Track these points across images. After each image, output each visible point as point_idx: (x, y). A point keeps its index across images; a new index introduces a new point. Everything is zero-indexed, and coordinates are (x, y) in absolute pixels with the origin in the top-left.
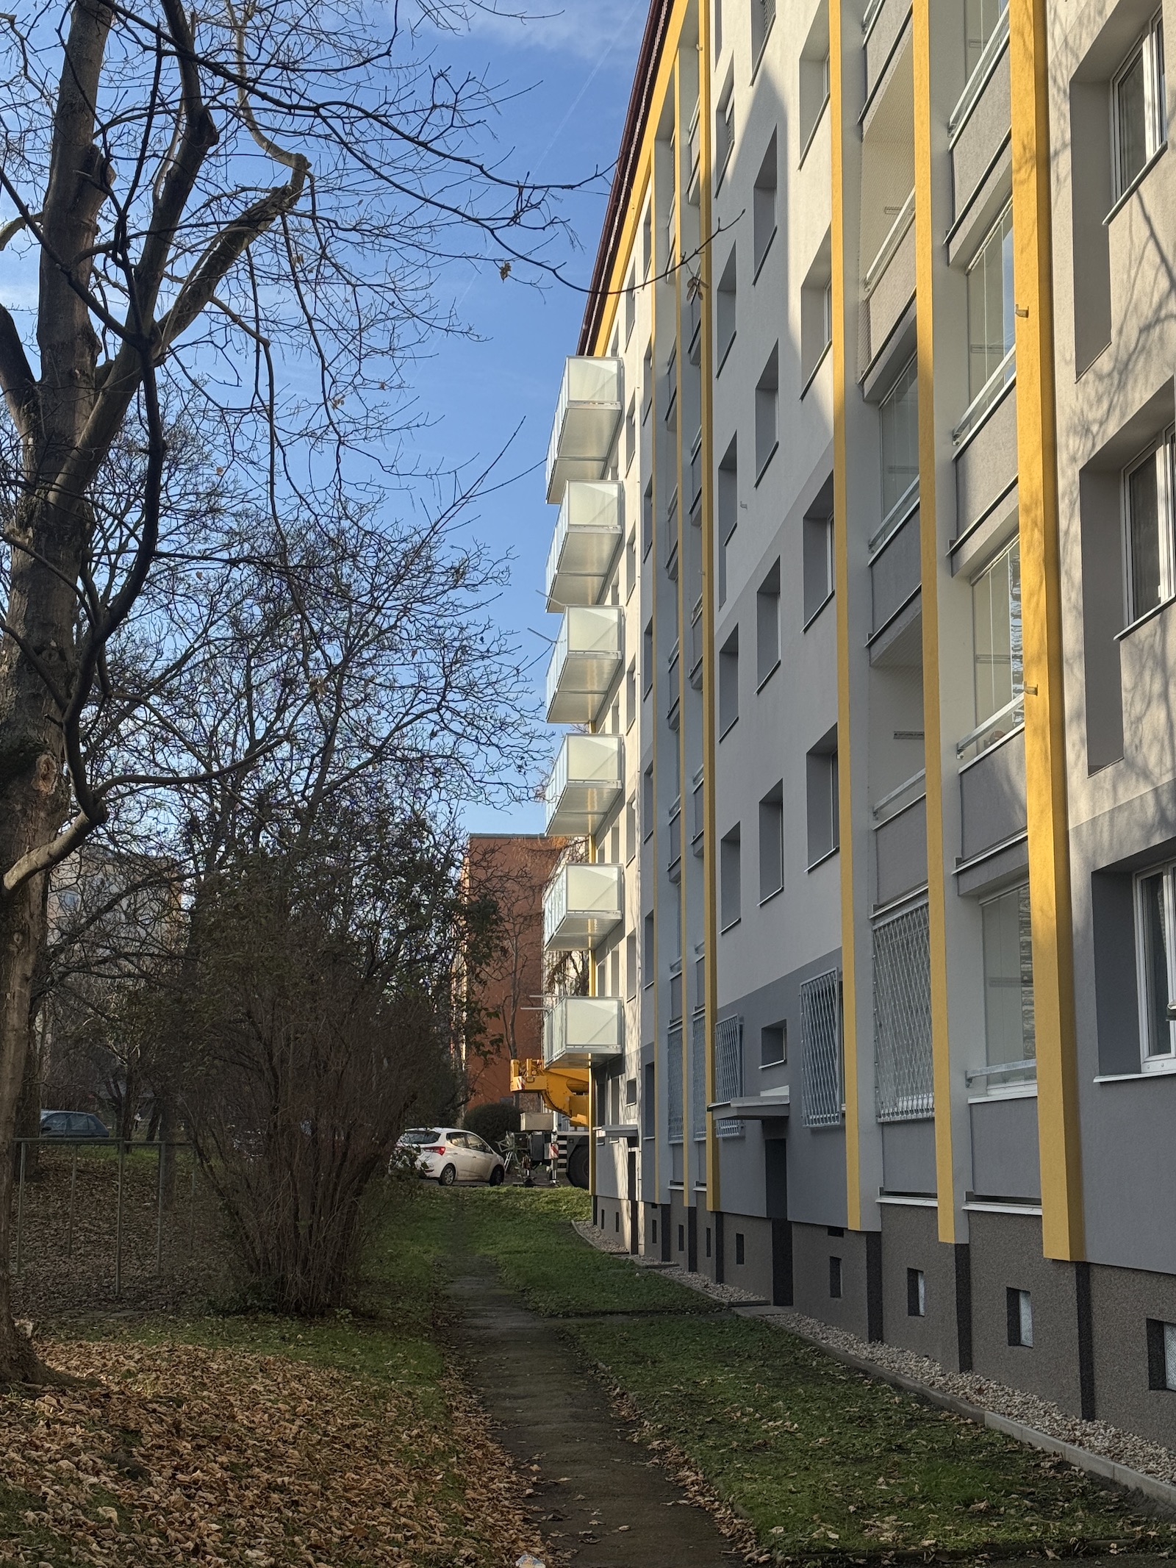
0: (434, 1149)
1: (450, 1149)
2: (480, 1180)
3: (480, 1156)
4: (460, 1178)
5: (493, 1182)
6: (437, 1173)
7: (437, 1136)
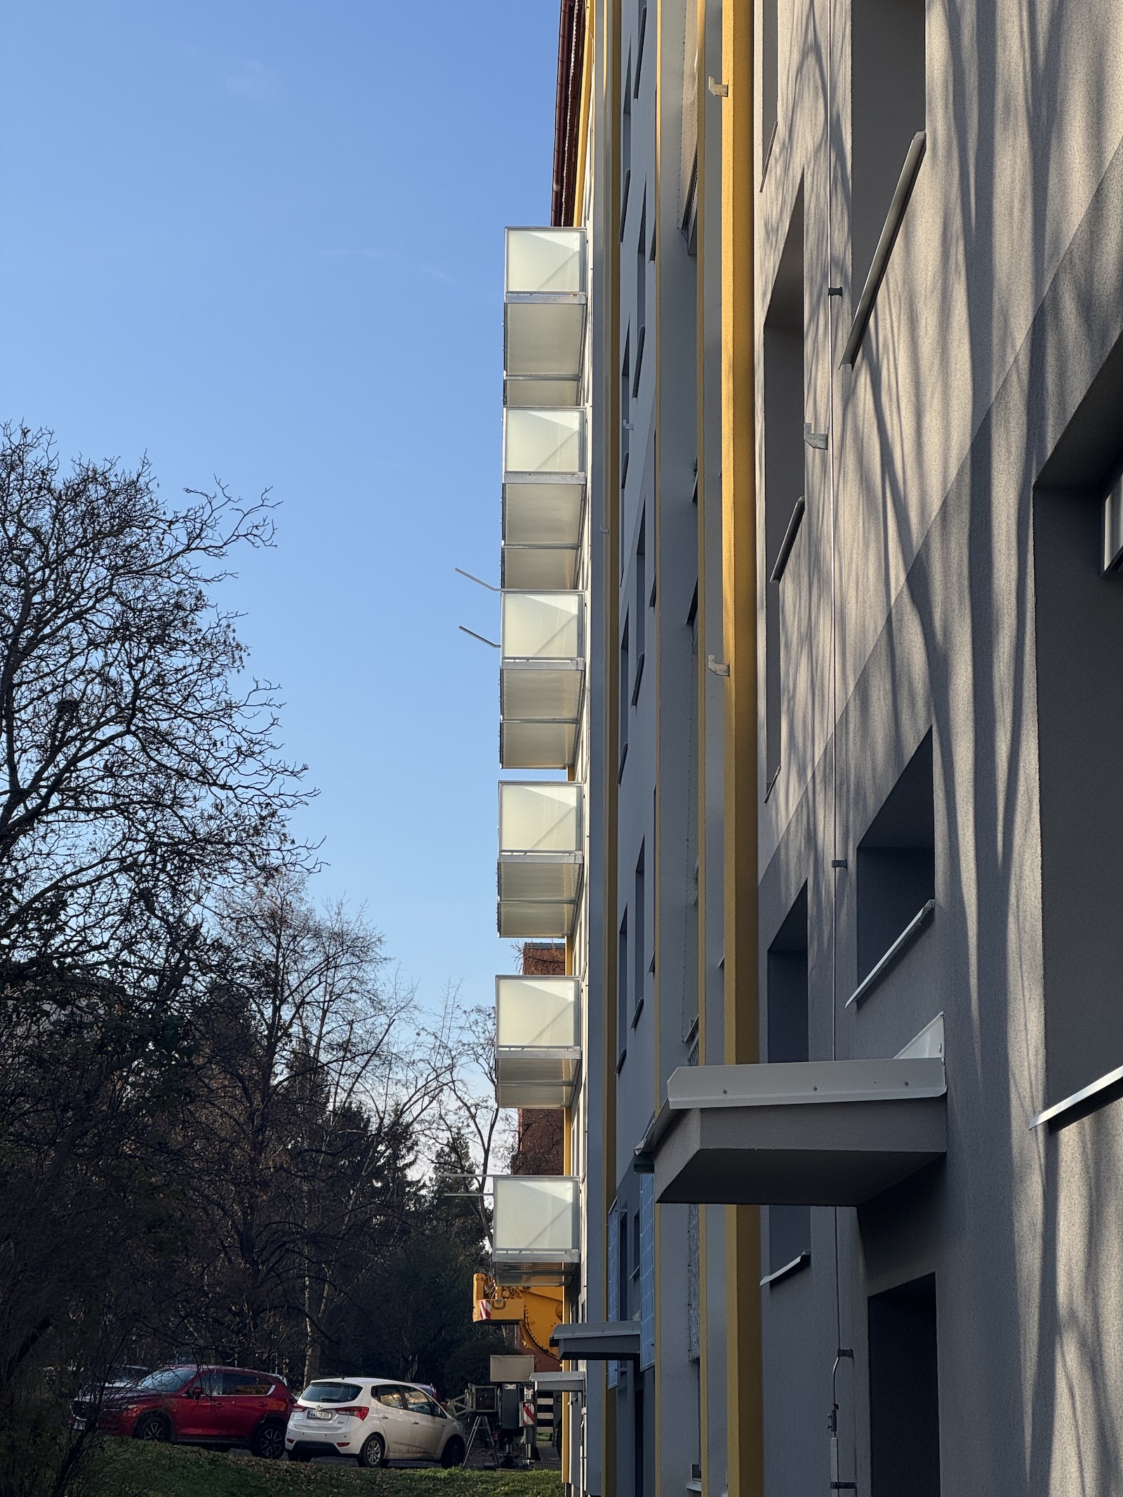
0: (350, 1410)
1: (377, 1411)
2: (425, 1459)
3: (424, 1420)
4: (392, 1455)
5: (446, 1462)
6: (356, 1446)
7: (357, 1390)
